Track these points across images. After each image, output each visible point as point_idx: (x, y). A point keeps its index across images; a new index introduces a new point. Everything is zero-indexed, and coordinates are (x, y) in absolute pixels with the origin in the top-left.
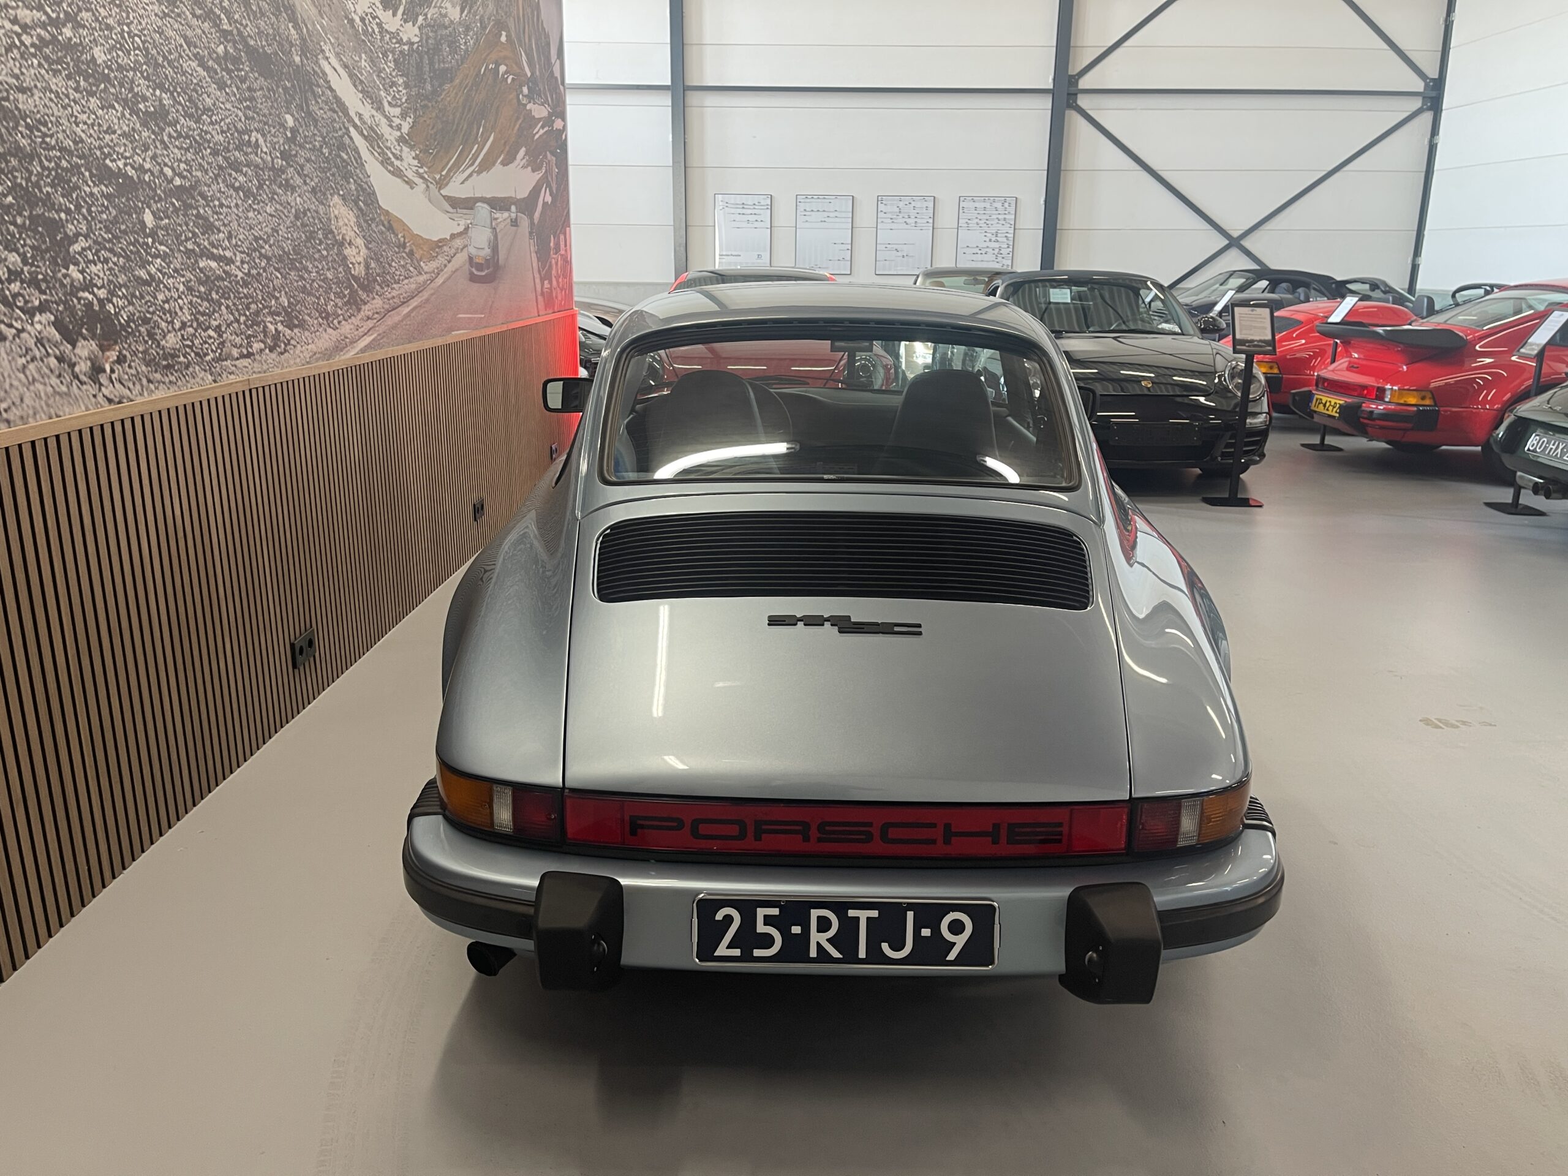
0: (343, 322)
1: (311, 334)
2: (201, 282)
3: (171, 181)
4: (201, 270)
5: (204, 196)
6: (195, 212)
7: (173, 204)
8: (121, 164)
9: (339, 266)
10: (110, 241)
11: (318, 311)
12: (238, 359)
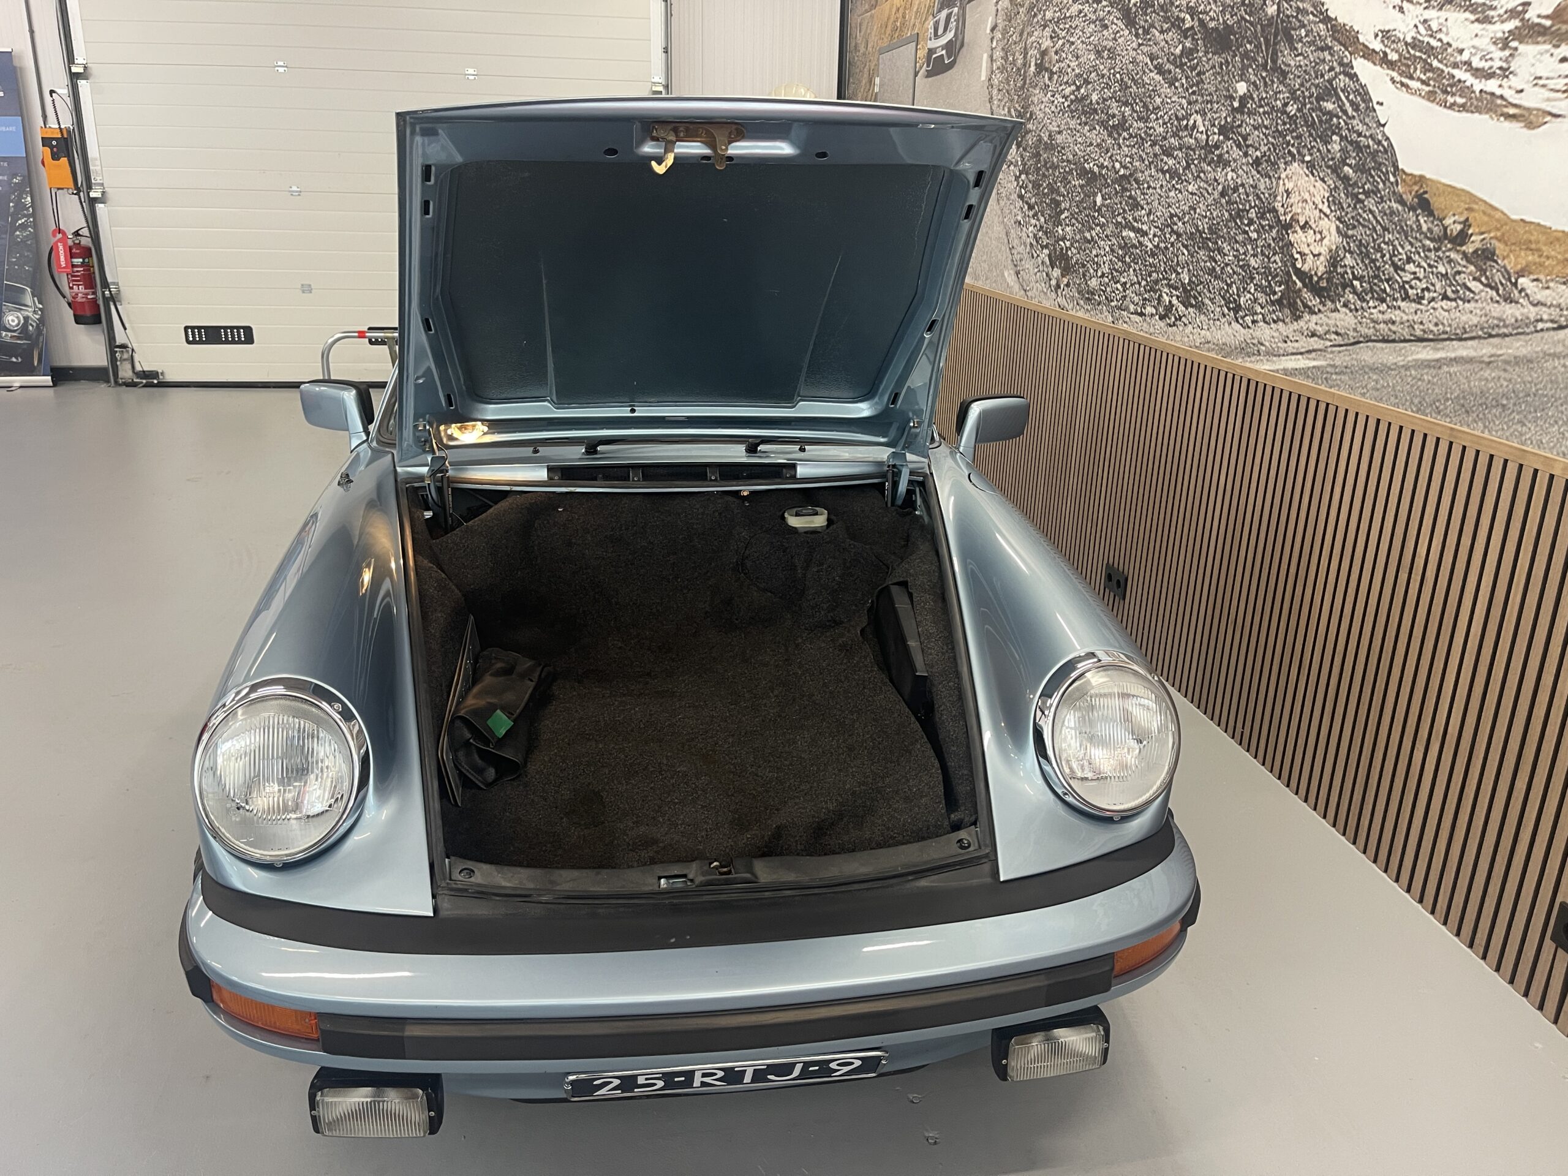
0: (1261, 324)
1: (1209, 320)
2: (1121, 248)
3: (1117, 173)
4: (1123, 238)
5: (1137, 181)
6: (1128, 194)
7: (1115, 189)
8: (1091, 165)
9: (1274, 254)
10: (1077, 213)
11: (1224, 299)
12: (1132, 313)
